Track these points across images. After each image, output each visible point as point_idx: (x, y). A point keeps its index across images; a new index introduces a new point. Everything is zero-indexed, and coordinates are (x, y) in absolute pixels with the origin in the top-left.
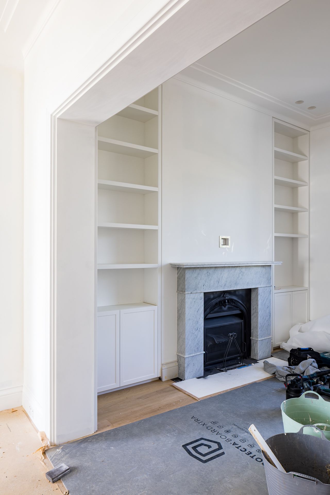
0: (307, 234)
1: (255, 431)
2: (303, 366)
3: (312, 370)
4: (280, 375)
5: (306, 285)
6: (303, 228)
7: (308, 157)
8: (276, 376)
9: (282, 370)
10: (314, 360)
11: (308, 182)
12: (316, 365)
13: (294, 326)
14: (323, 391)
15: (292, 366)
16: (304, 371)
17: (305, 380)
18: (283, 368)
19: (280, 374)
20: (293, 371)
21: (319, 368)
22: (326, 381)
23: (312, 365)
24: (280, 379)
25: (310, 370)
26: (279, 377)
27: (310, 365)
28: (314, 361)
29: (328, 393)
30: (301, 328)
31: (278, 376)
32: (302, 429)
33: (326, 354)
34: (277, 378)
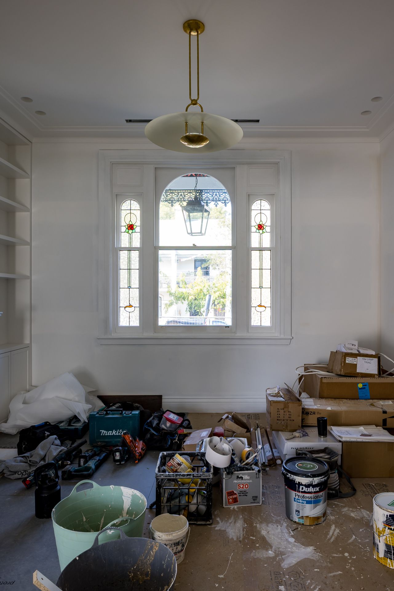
0: (29, 275)
1: (42, 579)
2: (43, 449)
3: (56, 450)
4: (12, 472)
5: (27, 341)
6: (22, 267)
7: (30, 175)
8: (5, 475)
9: (14, 463)
10: (55, 436)
11: (29, 208)
12: (58, 442)
13: (13, 398)
14: (75, 473)
15: (26, 453)
16: (44, 455)
17: (49, 466)
18: (15, 461)
19: (11, 470)
20: (30, 459)
21: (62, 444)
22: (72, 458)
23: (53, 444)
24: (12, 477)
25: (53, 450)
26: (10, 475)
27: (52, 444)
28: (56, 439)
29: (81, 473)
30: (25, 397)
31: (9, 473)
32: (97, 539)
33: (62, 424)
34: (7, 477)
